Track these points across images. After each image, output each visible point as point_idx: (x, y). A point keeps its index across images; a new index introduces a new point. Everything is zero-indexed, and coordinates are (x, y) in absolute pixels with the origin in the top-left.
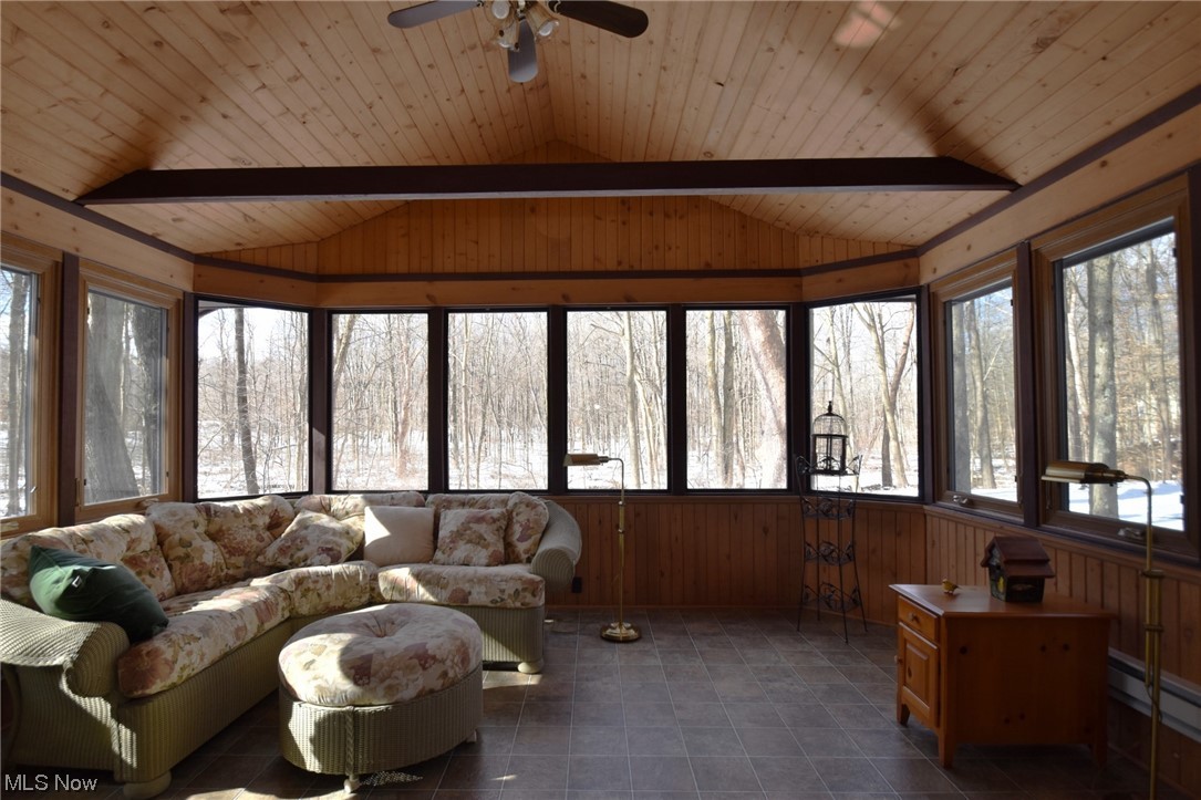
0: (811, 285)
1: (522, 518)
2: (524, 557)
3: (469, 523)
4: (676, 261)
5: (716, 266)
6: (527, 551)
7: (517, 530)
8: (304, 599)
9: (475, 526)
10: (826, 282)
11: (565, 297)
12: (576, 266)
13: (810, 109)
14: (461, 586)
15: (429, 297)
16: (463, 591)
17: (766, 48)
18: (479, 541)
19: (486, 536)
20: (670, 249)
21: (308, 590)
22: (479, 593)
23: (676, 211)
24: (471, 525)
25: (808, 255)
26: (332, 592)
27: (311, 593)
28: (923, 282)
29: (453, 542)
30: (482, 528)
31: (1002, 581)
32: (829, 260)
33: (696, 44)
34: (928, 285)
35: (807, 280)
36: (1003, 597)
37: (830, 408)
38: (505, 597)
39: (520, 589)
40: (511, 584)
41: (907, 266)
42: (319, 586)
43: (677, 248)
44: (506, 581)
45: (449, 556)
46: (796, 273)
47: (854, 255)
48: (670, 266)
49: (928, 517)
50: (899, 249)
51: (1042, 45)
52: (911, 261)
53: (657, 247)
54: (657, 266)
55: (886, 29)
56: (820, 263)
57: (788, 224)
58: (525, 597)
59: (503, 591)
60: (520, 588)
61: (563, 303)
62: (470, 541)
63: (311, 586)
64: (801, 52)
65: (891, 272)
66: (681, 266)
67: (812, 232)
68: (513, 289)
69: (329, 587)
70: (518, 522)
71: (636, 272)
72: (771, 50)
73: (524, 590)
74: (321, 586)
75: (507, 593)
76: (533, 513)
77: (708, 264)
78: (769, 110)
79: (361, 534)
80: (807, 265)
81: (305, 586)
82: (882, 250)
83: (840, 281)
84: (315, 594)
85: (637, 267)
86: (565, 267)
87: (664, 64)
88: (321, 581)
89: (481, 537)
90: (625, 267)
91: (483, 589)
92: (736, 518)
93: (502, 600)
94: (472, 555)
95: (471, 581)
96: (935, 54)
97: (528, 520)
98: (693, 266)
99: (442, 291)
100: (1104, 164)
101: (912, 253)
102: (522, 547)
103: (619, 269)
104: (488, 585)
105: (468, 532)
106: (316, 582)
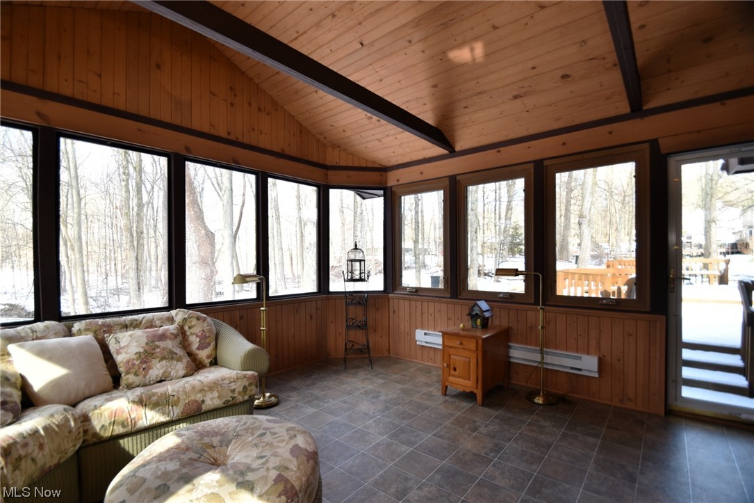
0: (333, 176)
1: (197, 330)
2: (207, 361)
3: (153, 341)
4: (264, 142)
5: (287, 152)
6: (208, 357)
7: (195, 342)
8: (17, 472)
9: (162, 344)
10: (342, 176)
11: (187, 149)
12: (196, 126)
13: (399, 82)
14: (193, 398)
15: (39, 114)
16: (195, 401)
17: (408, 39)
18: (170, 356)
19: (175, 351)
20: (261, 133)
21: (20, 458)
22: (211, 399)
23: (265, 108)
24: (156, 343)
25: (333, 158)
26: (47, 450)
27: (24, 461)
28: (388, 185)
29: (143, 362)
30: (168, 344)
31: (479, 320)
32: (343, 164)
33: (371, 14)
34: (391, 187)
35: (330, 173)
36: (480, 327)
37: (356, 245)
38: (236, 395)
39: (247, 385)
40: (239, 383)
41: (381, 175)
42: (30, 449)
43: (266, 134)
44: (235, 382)
45: (144, 377)
46: (325, 167)
47: (356, 164)
48: (261, 145)
49: (391, 300)
50: (378, 166)
51: (516, 97)
52: (383, 173)
53: (253, 130)
54: (254, 143)
55: (474, 60)
56: (338, 164)
57: (325, 138)
58: (251, 391)
59: (233, 391)
60: (246, 383)
61: (185, 153)
62: (163, 358)
63: (22, 452)
64: (423, 51)
65: (373, 177)
66: (268, 147)
67: (336, 146)
68: (140, 130)
69: (41, 447)
70: (192, 334)
71: (240, 143)
72: (410, 42)
73: (250, 384)
74: (33, 448)
75: (237, 391)
76: (205, 325)
77: (283, 150)
78: (377, 72)
79: (19, 376)
80: (331, 164)
81: (14, 455)
82: (370, 165)
83: (349, 176)
84: (29, 461)
85: (240, 140)
86: (186, 124)
87: (336, 13)
88: (31, 442)
89: (171, 352)
90: (232, 137)
91: (216, 394)
92: (297, 311)
93: (233, 398)
94: (169, 369)
95: (202, 390)
96: (478, 83)
97: (203, 331)
98: (276, 148)
99: (56, 113)
100: (499, 151)
101: (384, 169)
102: (203, 354)
103: (229, 137)
104: (220, 389)
105: (158, 350)
106: (25, 445)
